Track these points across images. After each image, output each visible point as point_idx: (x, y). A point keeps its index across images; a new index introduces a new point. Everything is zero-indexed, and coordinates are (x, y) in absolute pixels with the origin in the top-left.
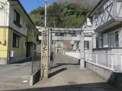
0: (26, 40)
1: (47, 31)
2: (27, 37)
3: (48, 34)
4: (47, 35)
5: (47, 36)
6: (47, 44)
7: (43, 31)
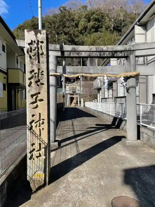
0: (6, 80)
1: (42, 42)
2: (6, 74)
3: (45, 53)
4: (42, 54)
5: (43, 59)
6: (42, 84)
7: (29, 44)
